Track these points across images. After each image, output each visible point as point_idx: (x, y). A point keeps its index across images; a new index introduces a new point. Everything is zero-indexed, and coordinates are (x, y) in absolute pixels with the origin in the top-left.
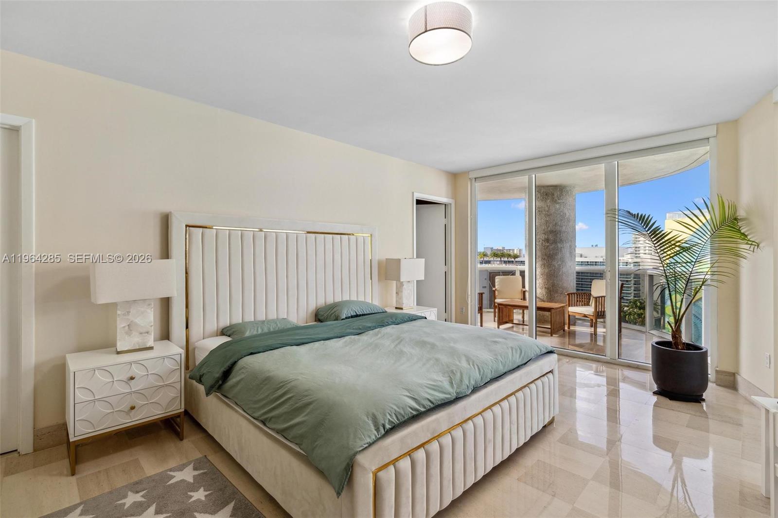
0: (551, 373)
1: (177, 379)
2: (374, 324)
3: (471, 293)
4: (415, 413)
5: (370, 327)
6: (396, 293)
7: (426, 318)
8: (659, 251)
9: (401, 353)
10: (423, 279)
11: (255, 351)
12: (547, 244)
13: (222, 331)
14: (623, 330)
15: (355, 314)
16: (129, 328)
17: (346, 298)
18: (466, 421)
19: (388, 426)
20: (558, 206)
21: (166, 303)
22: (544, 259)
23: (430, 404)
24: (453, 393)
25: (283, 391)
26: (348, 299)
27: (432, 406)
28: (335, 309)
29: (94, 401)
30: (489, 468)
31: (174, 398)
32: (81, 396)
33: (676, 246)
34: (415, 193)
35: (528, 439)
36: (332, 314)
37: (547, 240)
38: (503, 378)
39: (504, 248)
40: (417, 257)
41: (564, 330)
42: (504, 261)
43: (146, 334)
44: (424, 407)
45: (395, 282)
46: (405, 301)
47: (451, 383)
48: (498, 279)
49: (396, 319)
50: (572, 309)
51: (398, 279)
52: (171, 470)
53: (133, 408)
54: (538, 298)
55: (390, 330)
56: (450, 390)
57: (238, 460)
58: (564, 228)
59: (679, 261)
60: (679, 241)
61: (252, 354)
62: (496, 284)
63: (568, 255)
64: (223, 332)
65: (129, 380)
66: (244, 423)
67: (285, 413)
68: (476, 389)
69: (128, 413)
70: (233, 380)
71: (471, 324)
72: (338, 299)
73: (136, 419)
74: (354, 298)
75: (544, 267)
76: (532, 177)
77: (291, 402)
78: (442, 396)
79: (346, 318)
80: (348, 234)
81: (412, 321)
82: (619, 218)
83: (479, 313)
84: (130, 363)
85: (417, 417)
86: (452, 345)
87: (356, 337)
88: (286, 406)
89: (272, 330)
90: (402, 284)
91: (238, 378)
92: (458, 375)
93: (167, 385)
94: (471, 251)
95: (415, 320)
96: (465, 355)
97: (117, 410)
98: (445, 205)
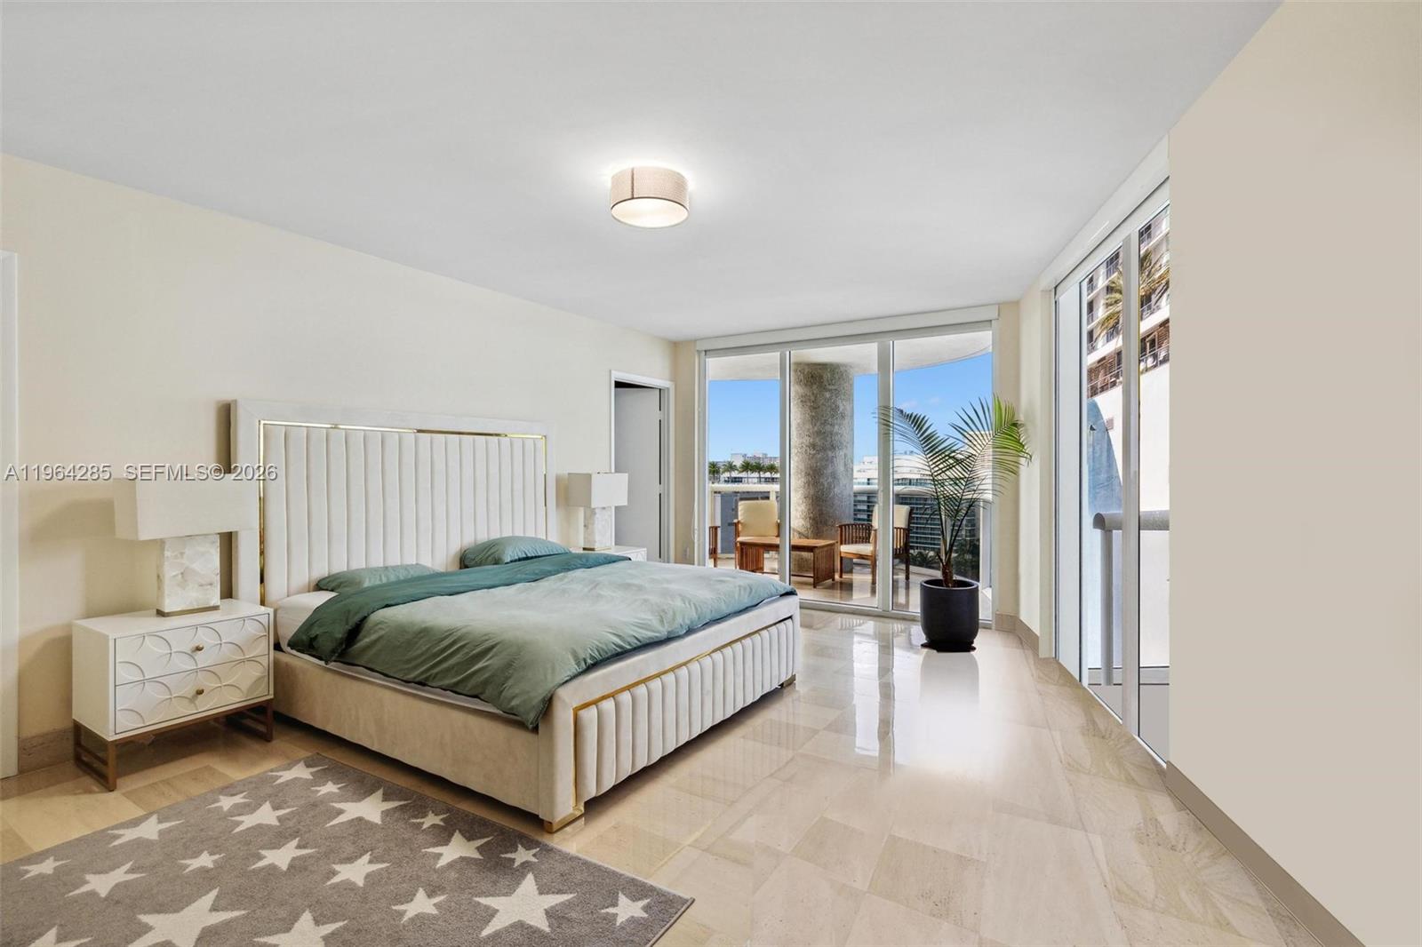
0: (790, 620)
1: (263, 649)
2: (556, 568)
3: (699, 526)
4: (619, 650)
5: (550, 572)
6: (585, 526)
7: (630, 559)
8: (931, 463)
9: (599, 596)
10: (626, 504)
11: (392, 602)
12: (812, 452)
13: (317, 585)
14: (911, 576)
15: (524, 556)
16: (183, 577)
17: (507, 533)
18: (680, 666)
19: (589, 661)
20: (827, 395)
21: (228, 542)
22: (809, 474)
23: (636, 641)
24: (662, 632)
25: (451, 641)
26: (511, 535)
27: (639, 644)
28: (492, 551)
29: (143, 682)
30: (707, 726)
31: (260, 679)
32: (125, 674)
33: (950, 458)
34: (613, 372)
35: (758, 697)
36: (489, 556)
37: (813, 446)
38: (726, 621)
39: (766, 455)
40: (616, 472)
41: (833, 580)
42: (766, 478)
43: (209, 587)
44: (630, 644)
45: (582, 509)
46: (597, 538)
47: (662, 621)
48: (742, 505)
49: (587, 561)
50: (846, 549)
51: (587, 503)
52: (272, 771)
53: (200, 692)
54: (794, 530)
55: (579, 573)
56: (661, 629)
57: (375, 748)
58: (836, 427)
59: (952, 477)
60: (954, 451)
61: (388, 606)
62: (740, 513)
63: (841, 468)
64: (319, 586)
65: (193, 651)
66: (387, 695)
67: (458, 664)
68: (690, 631)
69: (192, 700)
70: (364, 641)
71: (699, 565)
72: (495, 535)
73: (205, 709)
74: (519, 533)
75: (809, 485)
76: (785, 355)
77: (466, 650)
78: (650, 634)
79: (511, 561)
80: (497, 435)
81: (610, 563)
82: (895, 422)
83: (710, 558)
84: (196, 627)
85: (620, 654)
86: (665, 585)
87: (533, 584)
88: (458, 656)
89: (402, 578)
90: (593, 512)
91: (373, 637)
92: (671, 613)
93: (249, 660)
94: (699, 463)
95: (614, 562)
96: (680, 595)
97: (177, 695)
98: (660, 390)
